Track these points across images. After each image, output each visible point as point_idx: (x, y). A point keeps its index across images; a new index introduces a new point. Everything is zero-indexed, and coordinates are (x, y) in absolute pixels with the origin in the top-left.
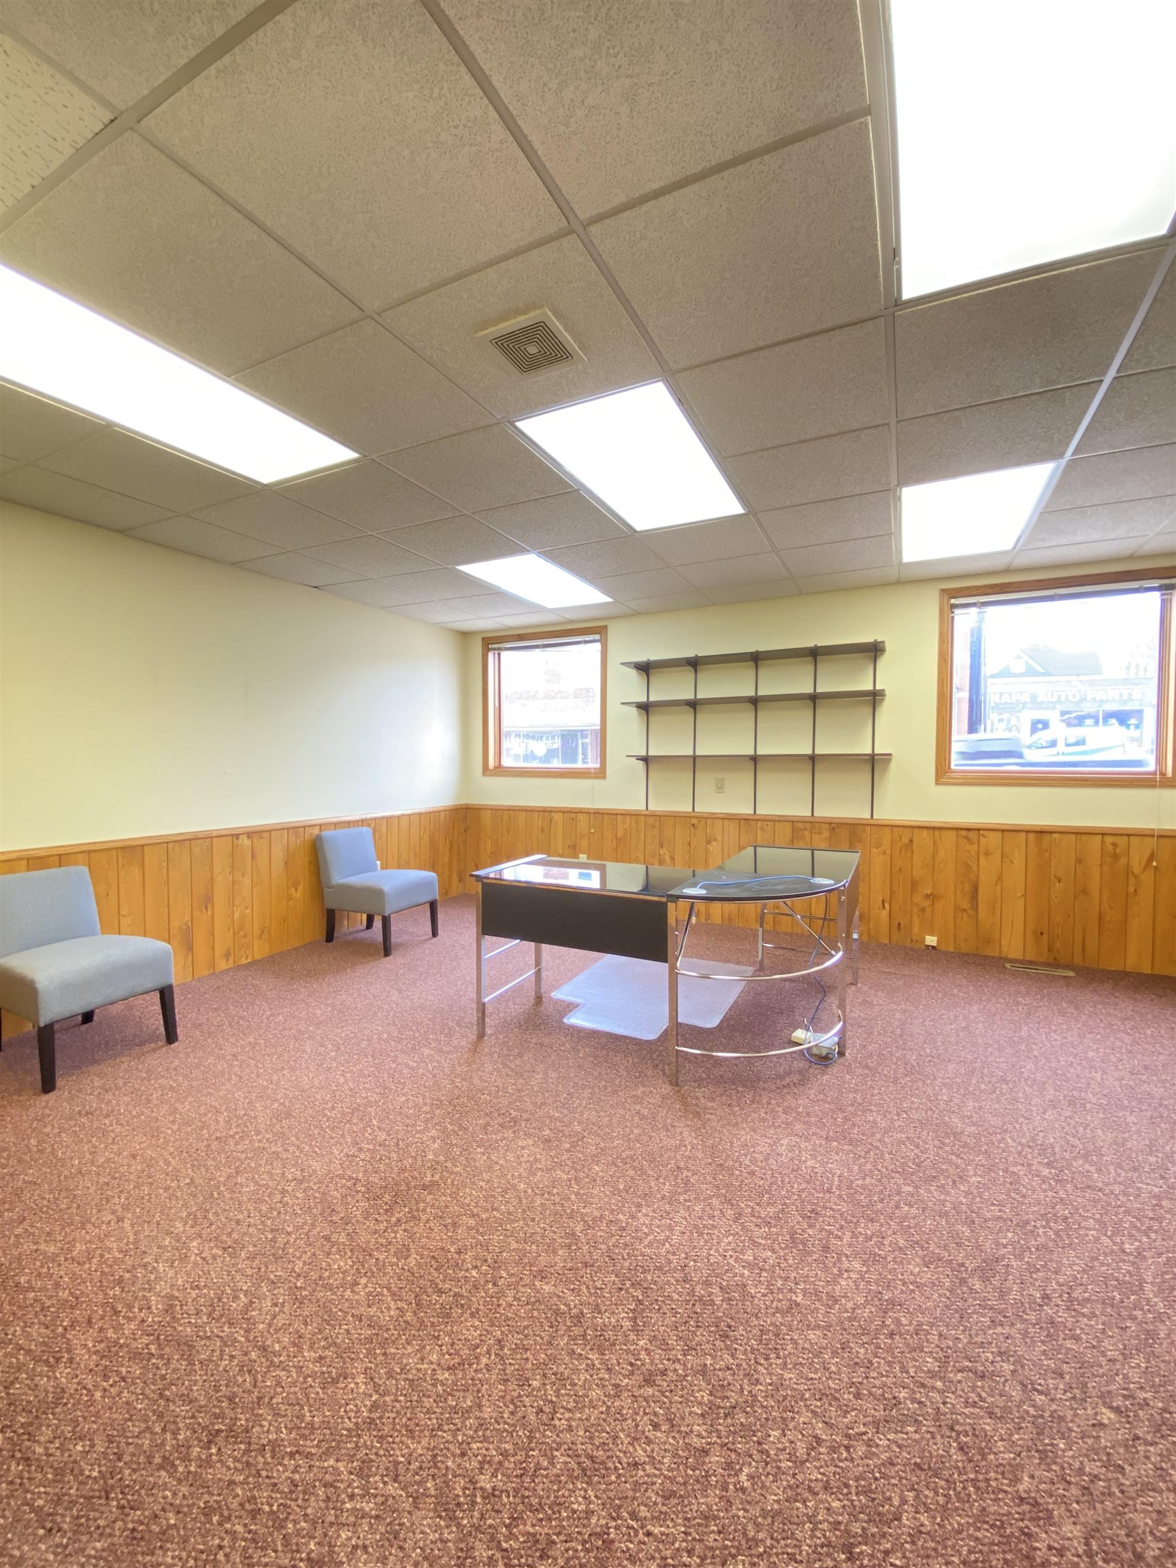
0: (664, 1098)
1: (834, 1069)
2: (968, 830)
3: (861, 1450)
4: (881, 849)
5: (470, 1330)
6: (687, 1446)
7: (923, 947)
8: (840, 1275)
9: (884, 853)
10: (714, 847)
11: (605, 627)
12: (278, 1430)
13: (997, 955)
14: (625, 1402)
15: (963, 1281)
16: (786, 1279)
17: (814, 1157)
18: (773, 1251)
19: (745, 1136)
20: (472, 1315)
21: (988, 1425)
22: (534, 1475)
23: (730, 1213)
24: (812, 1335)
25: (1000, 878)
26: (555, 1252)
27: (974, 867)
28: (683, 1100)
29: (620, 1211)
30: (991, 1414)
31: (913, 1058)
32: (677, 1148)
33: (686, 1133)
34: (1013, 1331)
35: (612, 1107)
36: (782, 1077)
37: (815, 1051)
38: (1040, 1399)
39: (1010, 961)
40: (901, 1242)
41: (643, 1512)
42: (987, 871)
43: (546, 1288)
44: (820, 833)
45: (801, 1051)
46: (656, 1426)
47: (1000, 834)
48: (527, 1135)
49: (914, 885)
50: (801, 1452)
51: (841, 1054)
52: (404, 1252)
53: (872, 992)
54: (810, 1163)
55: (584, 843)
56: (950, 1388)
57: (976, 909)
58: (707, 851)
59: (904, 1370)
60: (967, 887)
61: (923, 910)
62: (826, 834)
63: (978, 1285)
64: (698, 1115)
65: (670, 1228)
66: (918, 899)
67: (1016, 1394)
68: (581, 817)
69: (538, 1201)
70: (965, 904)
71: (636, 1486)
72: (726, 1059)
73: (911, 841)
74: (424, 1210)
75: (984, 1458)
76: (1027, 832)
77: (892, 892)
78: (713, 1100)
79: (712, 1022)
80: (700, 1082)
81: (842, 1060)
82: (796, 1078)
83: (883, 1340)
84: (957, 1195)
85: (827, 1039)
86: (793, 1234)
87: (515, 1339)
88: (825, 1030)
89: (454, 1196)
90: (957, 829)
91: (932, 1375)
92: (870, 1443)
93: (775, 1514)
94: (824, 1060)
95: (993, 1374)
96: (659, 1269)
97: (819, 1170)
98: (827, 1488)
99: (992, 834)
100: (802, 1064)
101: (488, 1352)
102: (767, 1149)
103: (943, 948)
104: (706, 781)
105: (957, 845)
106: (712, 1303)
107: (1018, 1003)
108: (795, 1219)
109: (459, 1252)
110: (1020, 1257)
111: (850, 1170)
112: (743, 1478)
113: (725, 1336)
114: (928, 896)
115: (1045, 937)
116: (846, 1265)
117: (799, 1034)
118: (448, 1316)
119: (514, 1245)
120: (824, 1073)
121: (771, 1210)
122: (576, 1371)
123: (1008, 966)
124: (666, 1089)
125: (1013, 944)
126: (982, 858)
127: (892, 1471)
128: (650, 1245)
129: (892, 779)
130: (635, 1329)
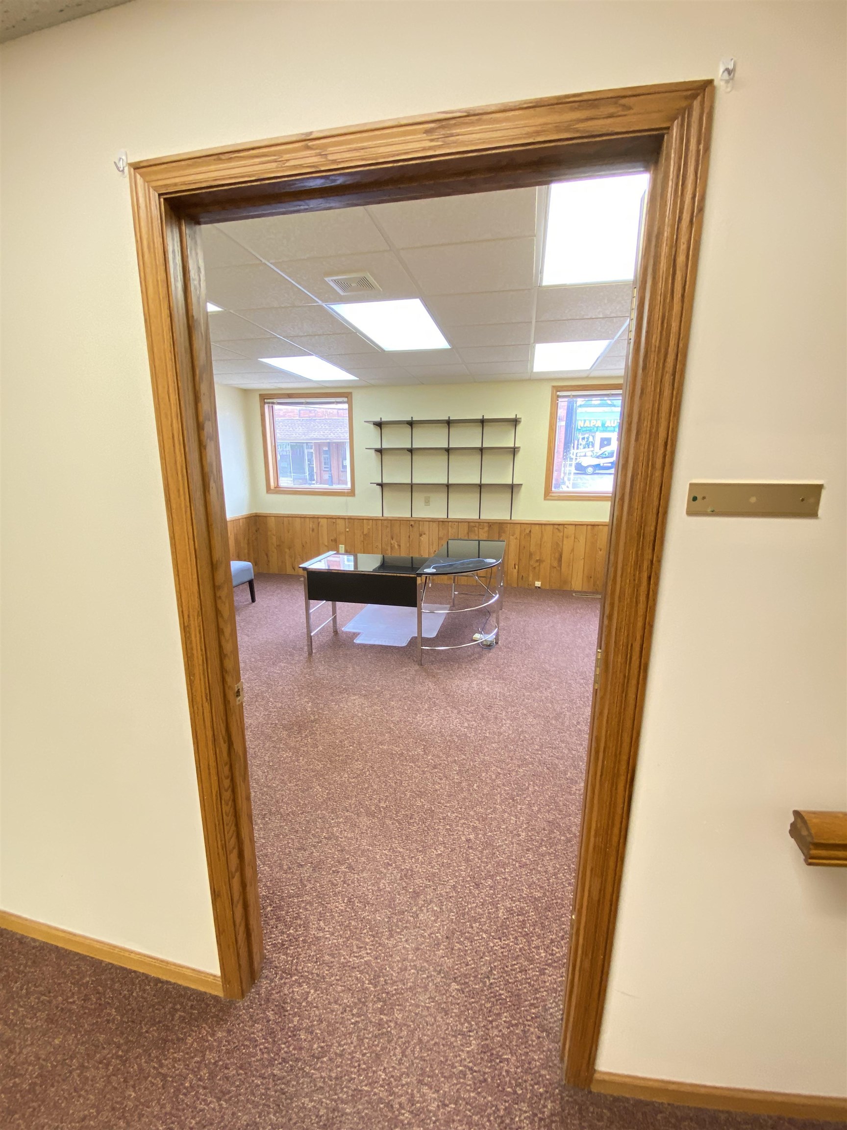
0: (416, 671)
1: (494, 650)
2: (559, 525)
3: (514, 773)
4: (515, 536)
5: (359, 765)
6: (454, 782)
7: (534, 588)
8: (502, 725)
9: (516, 539)
10: (424, 538)
11: (351, 393)
12: (291, 808)
13: (569, 589)
14: (428, 775)
15: (548, 722)
16: (482, 730)
17: (488, 687)
18: (475, 721)
19: (457, 682)
20: (356, 761)
21: (556, 761)
22: (400, 800)
23: (456, 711)
24: (493, 745)
25: (573, 550)
26: (384, 735)
27: (561, 544)
28: (426, 671)
29: (408, 717)
30: (558, 758)
31: (529, 642)
32: (427, 691)
33: (430, 684)
34: (566, 734)
35: (392, 678)
36: (470, 656)
37: (485, 643)
38: (574, 752)
39: (575, 592)
40: (525, 712)
41: (442, 801)
42: (567, 546)
43: (385, 747)
44: (483, 529)
45: (478, 644)
46: (441, 779)
47: (574, 526)
48: (355, 695)
49: (531, 555)
50: (494, 777)
51: (497, 643)
52: (315, 746)
53: (509, 613)
54: (487, 689)
55: (342, 538)
56: (544, 753)
57: (560, 565)
58: (420, 540)
59: (528, 750)
60: (557, 555)
61: (535, 568)
62: (486, 529)
63: (554, 722)
64: (434, 676)
65: (432, 720)
66: (532, 562)
67: (566, 752)
68: (339, 521)
69: (370, 719)
70: (555, 564)
71: (438, 795)
72: (442, 650)
73: (530, 531)
74: (317, 730)
75: (555, 770)
76: (587, 525)
77: (519, 559)
78: (440, 669)
79: (433, 635)
80: (432, 663)
81: (497, 646)
82: (477, 656)
83: (519, 743)
84: (547, 693)
85: (490, 637)
86: (482, 715)
87: (378, 765)
88: (488, 633)
89: (329, 722)
90: (553, 524)
91: (537, 750)
92: (517, 772)
93: (487, 794)
94: (489, 646)
95: (558, 748)
96: (431, 734)
97: (491, 691)
98: (504, 785)
99: (570, 527)
100: (477, 650)
101: (368, 770)
102: (467, 686)
103: (543, 588)
104: (419, 498)
105: (553, 533)
106: (454, 741)
107: (577, 613)
108: (482, 710)
109: (341, 742)
110: (570, 711)
111: (503, 690)
112: (475, 787)
113: (461, 750)
114: (537, 561)
115: (592, 579)
116: (504, 722)
117: (477, 636)
118: (346, 763)
119: (365, 736)
120: (489, 652)
121: (473, 708)
122: (406, 769)
123: (574, 594)
124: (417, 667)
125: (577, 583)
126: (565, 539)
127: (525, 778)
128: (424, 727)
129: (522, 497)
130: (425, 754)
